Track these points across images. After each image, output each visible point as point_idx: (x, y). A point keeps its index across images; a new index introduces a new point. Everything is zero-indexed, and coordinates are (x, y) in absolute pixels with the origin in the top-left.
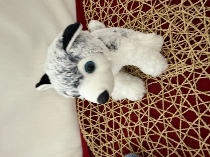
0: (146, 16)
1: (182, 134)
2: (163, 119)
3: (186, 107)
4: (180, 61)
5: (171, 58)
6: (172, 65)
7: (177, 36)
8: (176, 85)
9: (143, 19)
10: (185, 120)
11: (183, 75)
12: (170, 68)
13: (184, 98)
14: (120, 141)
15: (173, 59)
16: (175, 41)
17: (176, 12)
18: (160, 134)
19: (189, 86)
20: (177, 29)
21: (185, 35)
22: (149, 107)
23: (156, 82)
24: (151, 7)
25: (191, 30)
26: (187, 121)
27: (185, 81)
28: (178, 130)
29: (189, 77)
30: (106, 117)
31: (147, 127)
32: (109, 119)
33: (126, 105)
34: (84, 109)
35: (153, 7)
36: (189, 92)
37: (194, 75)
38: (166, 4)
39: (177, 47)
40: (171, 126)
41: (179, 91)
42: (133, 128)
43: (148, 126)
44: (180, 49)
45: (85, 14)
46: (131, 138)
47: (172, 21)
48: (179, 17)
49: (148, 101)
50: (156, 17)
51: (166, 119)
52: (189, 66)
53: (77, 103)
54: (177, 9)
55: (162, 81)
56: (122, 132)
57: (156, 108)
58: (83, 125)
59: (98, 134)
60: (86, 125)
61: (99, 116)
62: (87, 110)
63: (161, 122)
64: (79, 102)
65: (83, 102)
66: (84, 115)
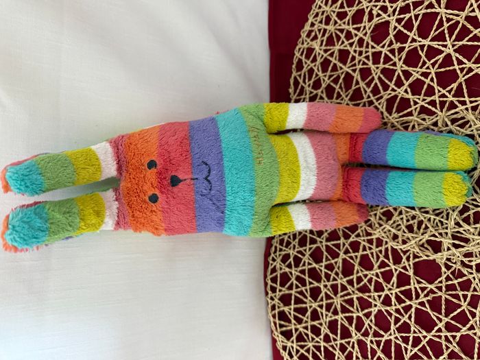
2: (442, 334)
8: (470, 270)
22: (414, 306)
30: (324, 311)
31: (408, 344)
32: (331, 317)
33: (367, 294)
34: (280, 291)
40: (457, 350)
41: (476, 283)
42: (378, 343)
43: (410, 343)
49: (414, 294)
51: (449, 334)
53: (265, 277)
56: (356, 346)
57: (429, 311)
58: (277, 322)
59: (306, 343)
60: (282, 323)
61: (310, 307)
62: (287, 292)
63: (438, 340)
64: (271, 274)
65: (279, 276)
66: (280, 302)
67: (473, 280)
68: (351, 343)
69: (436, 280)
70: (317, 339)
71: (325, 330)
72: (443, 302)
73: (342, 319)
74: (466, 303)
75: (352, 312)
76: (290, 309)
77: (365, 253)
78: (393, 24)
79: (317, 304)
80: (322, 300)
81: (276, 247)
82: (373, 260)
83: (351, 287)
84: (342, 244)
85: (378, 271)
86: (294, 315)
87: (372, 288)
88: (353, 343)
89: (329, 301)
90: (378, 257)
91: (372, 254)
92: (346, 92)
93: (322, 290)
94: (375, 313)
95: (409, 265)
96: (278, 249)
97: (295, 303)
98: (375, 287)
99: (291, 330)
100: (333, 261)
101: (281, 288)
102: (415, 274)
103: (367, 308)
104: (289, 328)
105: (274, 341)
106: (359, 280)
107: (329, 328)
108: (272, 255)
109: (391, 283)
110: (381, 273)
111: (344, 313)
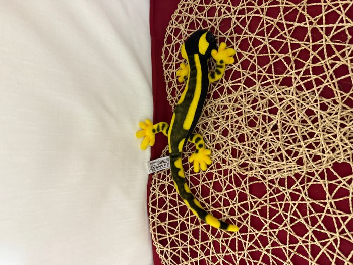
0: (249, 93)
1: (289, 251)
2: (268, 231)
3: (295, 217)
4: (290, 159)
5: (280, 153)
6: (281, 163)
7: (287, 126)
8: (284, 188)
9: (245, 95)
10: (293, 234)
11: (293, 177)
12: (277, 166)
13: (293, 206)
14: (208, 258)
15: (282, 154)
16: (285, 132)
17: (286, 96)
18: (262, 250)
19: (299, 191)
20: (287, 118)
21: (296, 127)
22: (250, 214)
23: (260, 182)
24: (256, 83)
25: (304, 121)
26: (295, 236)
27: (295, 185)
28: (285, 247)
29: (300, 180)
30: (189, 223)
31: (246, 240)
32: (194, 227)
33: (219, 208)
34: (158, 211)
35: (258, 84)
36: (300, 198)
37: (305, 178)
38: (275, 83)
39: (287, 140)
40: (277, 240)
41: (287, 196)
42: (227, 242)
43: (248, 239)
44: (291, 144)
45: (165, 73)
46: (224, 255)
47: (282, 106)
48: (290, 103)
49: (249, 206)
50: (262, 96)
51: (271, 231)
52: (300, 167)
53: (148, 202)
54: (288, 91)
55: (267, 181)
56: (212, 245)
57: (259, 216)
58: (157, 234)
59: (177, 248)
60: (160, 234)
62: (163, 212)
63: (265, 235)
64: (152, 200)
65: (157, 200)
66: (158, 220)
67: (285, 194)
69: (264, 196)
70: (185, 244)
71: (190, 236)
72: (268, 210)
73: (202, 227)
74: (282, 209)
76: (166, 224)
77: (217, 180)
78: (234, 20)
79: (184, 218)
80: (188, 215)
81: (155, 180)
82: (222, 185)
83: (208, 204)
84: (201, 175)
85: (226, 192)
86: (168, 228)
87: (222, 204)
88: (210, 243)
91: (221, 180)
93: (188, 208)
95: (246, 187)
96: (157, 181)
97: (169, 219)
98: (224, 203)
99: (167, 239)
100: (195, 187)
101: (159, 209)
102: (250, 192)
104: (165, 238)
105: (154, 248)
106: (213, 199)
108: (153, 186)
109: (235, 200)
111: (203, 223)
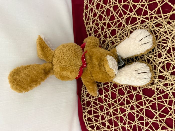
22: (144, 108)
30: (106, 115)
32: (109, 118)
33: (123, 106)
40: (165, 125)
41: (170, 95)
43: (144, 125)
49: (143, 103)
51: (161, 119)
57: (151, 110)
58: (87, 122)
59: (100, 130)
60: (90, 122)
61: (100, 114)
62: (90, 109)
64: (83, 102)
65: (86, 103)
66: (87, 114)
68: (119, 128)
69: (153, 95)
70: (105, 128)
71: (107, 124)
72: (157, 105)
73: (114, 118)
74: (167, 104)
75: (118, 115)
76: (92, 116)
77: (120, 88)
79: (103, 113)
80: (104, 111)
82: (124, 91)
83: (116, 104)
84: (110, 86)
85: (127, 95)
86: (94, 119)
87: (125, 103)
89: (107, 111)
90: (126, 89)
91: (123, 88)
92: (107, 17)
93: (104, 106)
94: (128, 114)
95: (140, 91)
96: (85, 91)
97: (94, 114)
98: (126, 102)
99: (94, 125)
100: (107, 93)
101: (87, 108)
102: (143, 94)
103: (124, 112)
104: (93, 124)
106: (119, 100)
107: (109, 122)
108: (82, 94)
109: (133, 100)
110: (128, 96)
111: (115, 115)
